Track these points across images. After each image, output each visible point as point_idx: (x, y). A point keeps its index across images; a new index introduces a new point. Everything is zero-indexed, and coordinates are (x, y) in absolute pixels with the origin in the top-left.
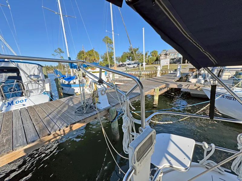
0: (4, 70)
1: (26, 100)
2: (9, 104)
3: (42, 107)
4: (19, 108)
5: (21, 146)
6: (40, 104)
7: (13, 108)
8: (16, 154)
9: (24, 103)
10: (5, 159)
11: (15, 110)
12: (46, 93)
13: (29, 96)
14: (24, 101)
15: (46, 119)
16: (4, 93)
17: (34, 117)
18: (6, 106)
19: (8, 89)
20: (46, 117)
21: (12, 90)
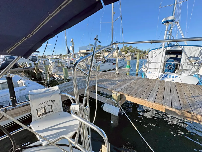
0: (170, 53)
1: (176, 77)
2: (165, 75)
3: (189, 87)
4: (170, 81)
5: (167, 105)
6: (187, 84)
7: (166, 79)
8: (162, 108)
9: (174, 79)
10: (157, 106)
11: (167, 81)
12: (197, 75)
13: (180, 75)
14: (175, 77)
15: (190, 98)
16: (165, 68)
17: (180, 92)
18: (163, 77)
19: (168, 66)
20: (191, 97)
21: (170, 67)
